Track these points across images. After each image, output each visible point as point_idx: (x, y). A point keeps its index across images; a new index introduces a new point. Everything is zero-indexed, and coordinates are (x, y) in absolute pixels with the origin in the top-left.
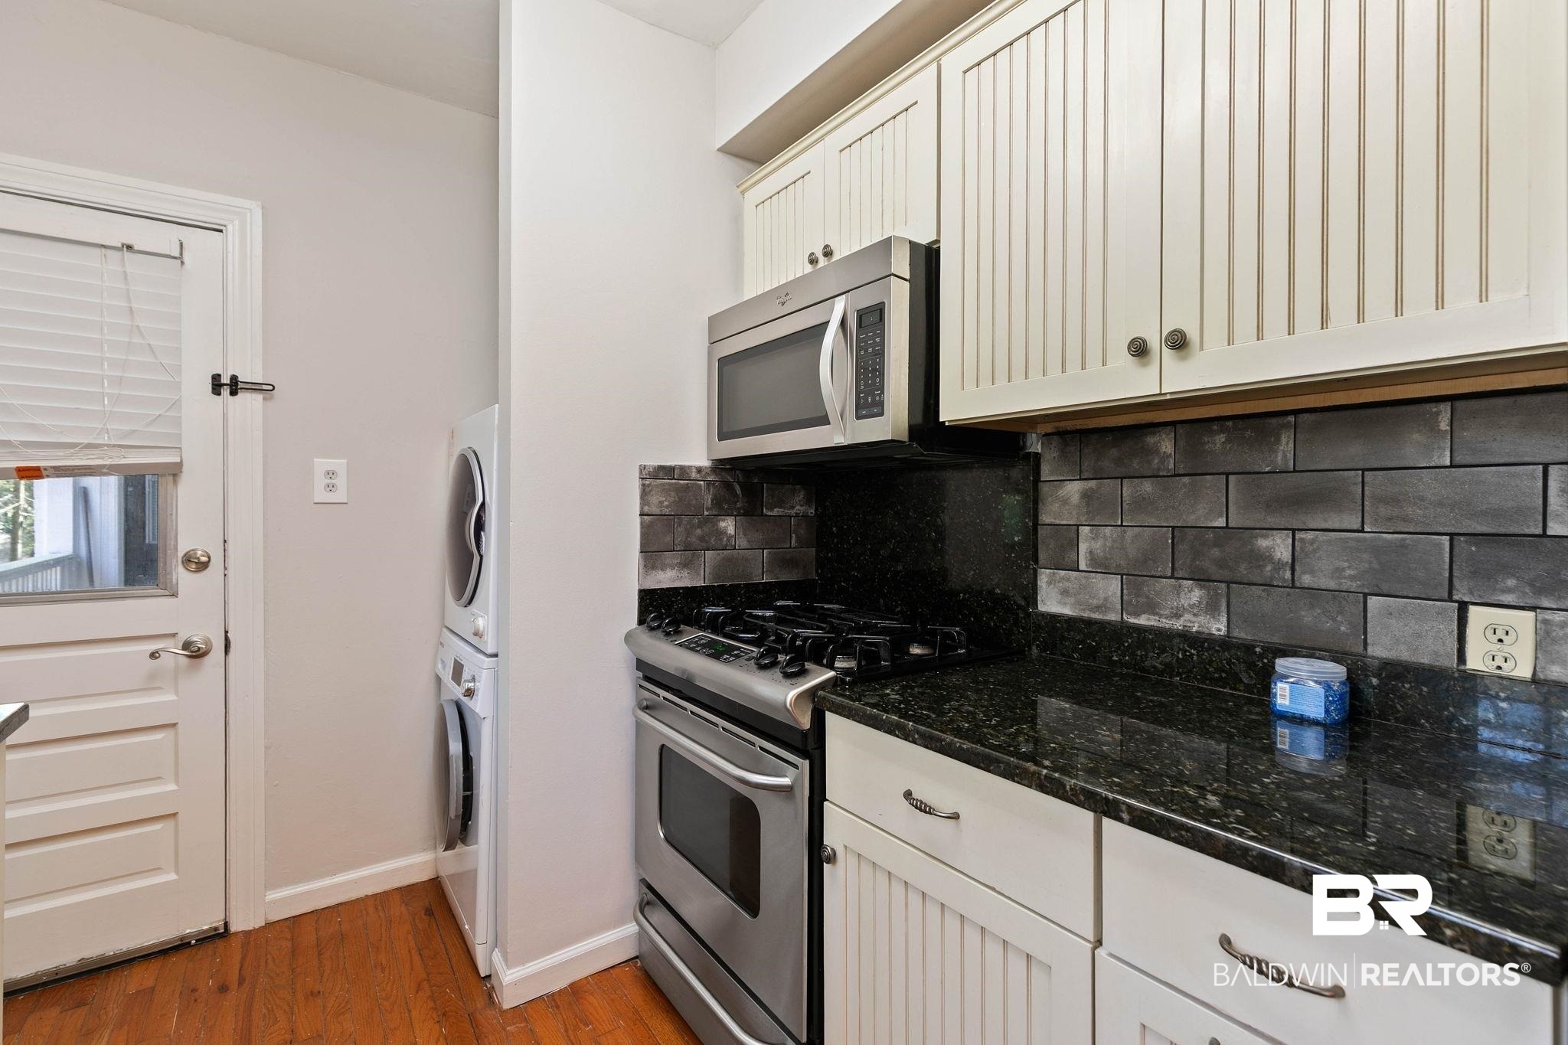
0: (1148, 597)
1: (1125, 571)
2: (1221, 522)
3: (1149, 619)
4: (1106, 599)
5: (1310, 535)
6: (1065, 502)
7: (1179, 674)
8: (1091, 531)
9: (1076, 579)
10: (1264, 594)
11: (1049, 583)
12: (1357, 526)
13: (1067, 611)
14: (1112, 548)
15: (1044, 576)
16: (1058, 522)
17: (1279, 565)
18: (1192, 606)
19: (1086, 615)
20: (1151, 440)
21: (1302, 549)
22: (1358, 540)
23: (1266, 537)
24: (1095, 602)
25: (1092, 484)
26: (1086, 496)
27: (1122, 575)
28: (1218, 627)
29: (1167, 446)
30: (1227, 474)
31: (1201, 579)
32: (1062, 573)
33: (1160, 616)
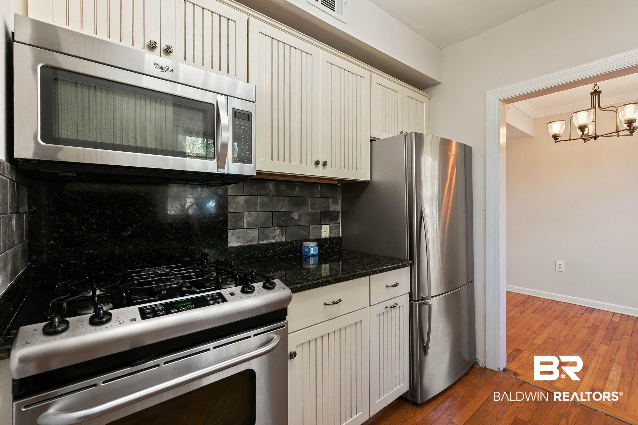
0: (266, 234)
1: (259, 227)
2: (284, 210)
3: (266, 241)
4: (253, 237)
5: (301, 212)
6: (238, 203)
7: (277, 255)
8: (248, 214)
9: (243, 232)
10: (293, 228)
11: (232, 235)
12: (308, 210)
13: (239, 244)
14: (255, 219)
15: (230, 233)
16: (235, 211)
17: (296, 220)
18: (277, 235)
19: (246, 244)
20: (267, 184)
21: (300, 216)
22: (308, 213)
23: (293, 213)
24: (249, 239)
25: (248, 197)
26: (246, 201)
27: (258, 228)
28: (283, 239)
29: (271, 187)
30: (285, 196)
31: (279, 226)
32: (237, 230)
33: (269, 239)
